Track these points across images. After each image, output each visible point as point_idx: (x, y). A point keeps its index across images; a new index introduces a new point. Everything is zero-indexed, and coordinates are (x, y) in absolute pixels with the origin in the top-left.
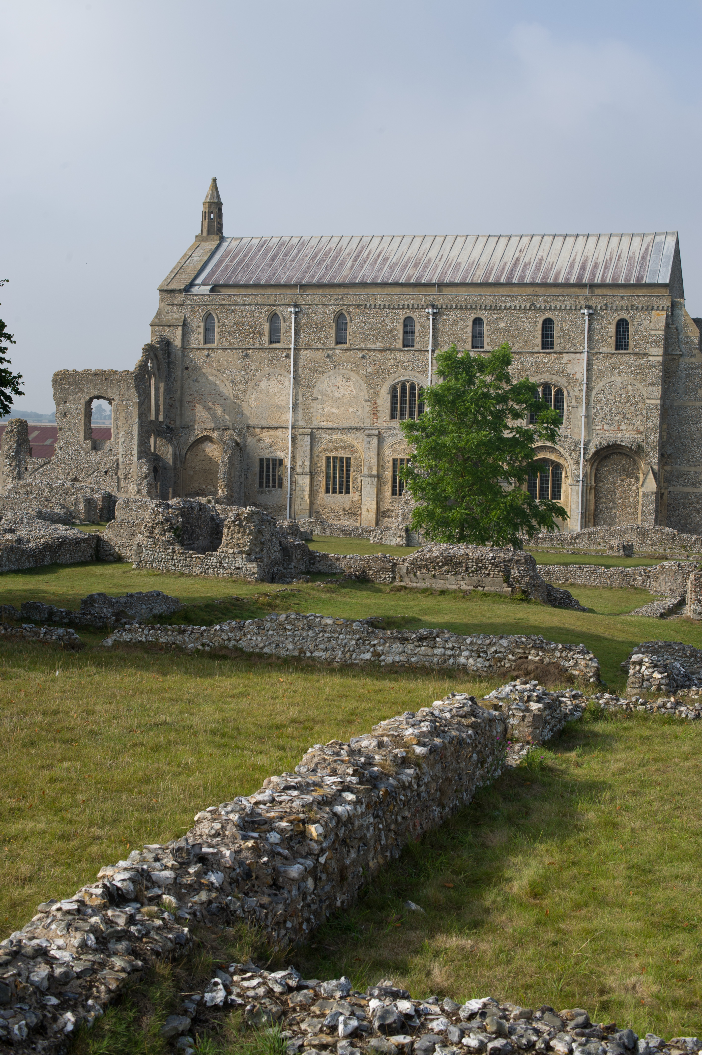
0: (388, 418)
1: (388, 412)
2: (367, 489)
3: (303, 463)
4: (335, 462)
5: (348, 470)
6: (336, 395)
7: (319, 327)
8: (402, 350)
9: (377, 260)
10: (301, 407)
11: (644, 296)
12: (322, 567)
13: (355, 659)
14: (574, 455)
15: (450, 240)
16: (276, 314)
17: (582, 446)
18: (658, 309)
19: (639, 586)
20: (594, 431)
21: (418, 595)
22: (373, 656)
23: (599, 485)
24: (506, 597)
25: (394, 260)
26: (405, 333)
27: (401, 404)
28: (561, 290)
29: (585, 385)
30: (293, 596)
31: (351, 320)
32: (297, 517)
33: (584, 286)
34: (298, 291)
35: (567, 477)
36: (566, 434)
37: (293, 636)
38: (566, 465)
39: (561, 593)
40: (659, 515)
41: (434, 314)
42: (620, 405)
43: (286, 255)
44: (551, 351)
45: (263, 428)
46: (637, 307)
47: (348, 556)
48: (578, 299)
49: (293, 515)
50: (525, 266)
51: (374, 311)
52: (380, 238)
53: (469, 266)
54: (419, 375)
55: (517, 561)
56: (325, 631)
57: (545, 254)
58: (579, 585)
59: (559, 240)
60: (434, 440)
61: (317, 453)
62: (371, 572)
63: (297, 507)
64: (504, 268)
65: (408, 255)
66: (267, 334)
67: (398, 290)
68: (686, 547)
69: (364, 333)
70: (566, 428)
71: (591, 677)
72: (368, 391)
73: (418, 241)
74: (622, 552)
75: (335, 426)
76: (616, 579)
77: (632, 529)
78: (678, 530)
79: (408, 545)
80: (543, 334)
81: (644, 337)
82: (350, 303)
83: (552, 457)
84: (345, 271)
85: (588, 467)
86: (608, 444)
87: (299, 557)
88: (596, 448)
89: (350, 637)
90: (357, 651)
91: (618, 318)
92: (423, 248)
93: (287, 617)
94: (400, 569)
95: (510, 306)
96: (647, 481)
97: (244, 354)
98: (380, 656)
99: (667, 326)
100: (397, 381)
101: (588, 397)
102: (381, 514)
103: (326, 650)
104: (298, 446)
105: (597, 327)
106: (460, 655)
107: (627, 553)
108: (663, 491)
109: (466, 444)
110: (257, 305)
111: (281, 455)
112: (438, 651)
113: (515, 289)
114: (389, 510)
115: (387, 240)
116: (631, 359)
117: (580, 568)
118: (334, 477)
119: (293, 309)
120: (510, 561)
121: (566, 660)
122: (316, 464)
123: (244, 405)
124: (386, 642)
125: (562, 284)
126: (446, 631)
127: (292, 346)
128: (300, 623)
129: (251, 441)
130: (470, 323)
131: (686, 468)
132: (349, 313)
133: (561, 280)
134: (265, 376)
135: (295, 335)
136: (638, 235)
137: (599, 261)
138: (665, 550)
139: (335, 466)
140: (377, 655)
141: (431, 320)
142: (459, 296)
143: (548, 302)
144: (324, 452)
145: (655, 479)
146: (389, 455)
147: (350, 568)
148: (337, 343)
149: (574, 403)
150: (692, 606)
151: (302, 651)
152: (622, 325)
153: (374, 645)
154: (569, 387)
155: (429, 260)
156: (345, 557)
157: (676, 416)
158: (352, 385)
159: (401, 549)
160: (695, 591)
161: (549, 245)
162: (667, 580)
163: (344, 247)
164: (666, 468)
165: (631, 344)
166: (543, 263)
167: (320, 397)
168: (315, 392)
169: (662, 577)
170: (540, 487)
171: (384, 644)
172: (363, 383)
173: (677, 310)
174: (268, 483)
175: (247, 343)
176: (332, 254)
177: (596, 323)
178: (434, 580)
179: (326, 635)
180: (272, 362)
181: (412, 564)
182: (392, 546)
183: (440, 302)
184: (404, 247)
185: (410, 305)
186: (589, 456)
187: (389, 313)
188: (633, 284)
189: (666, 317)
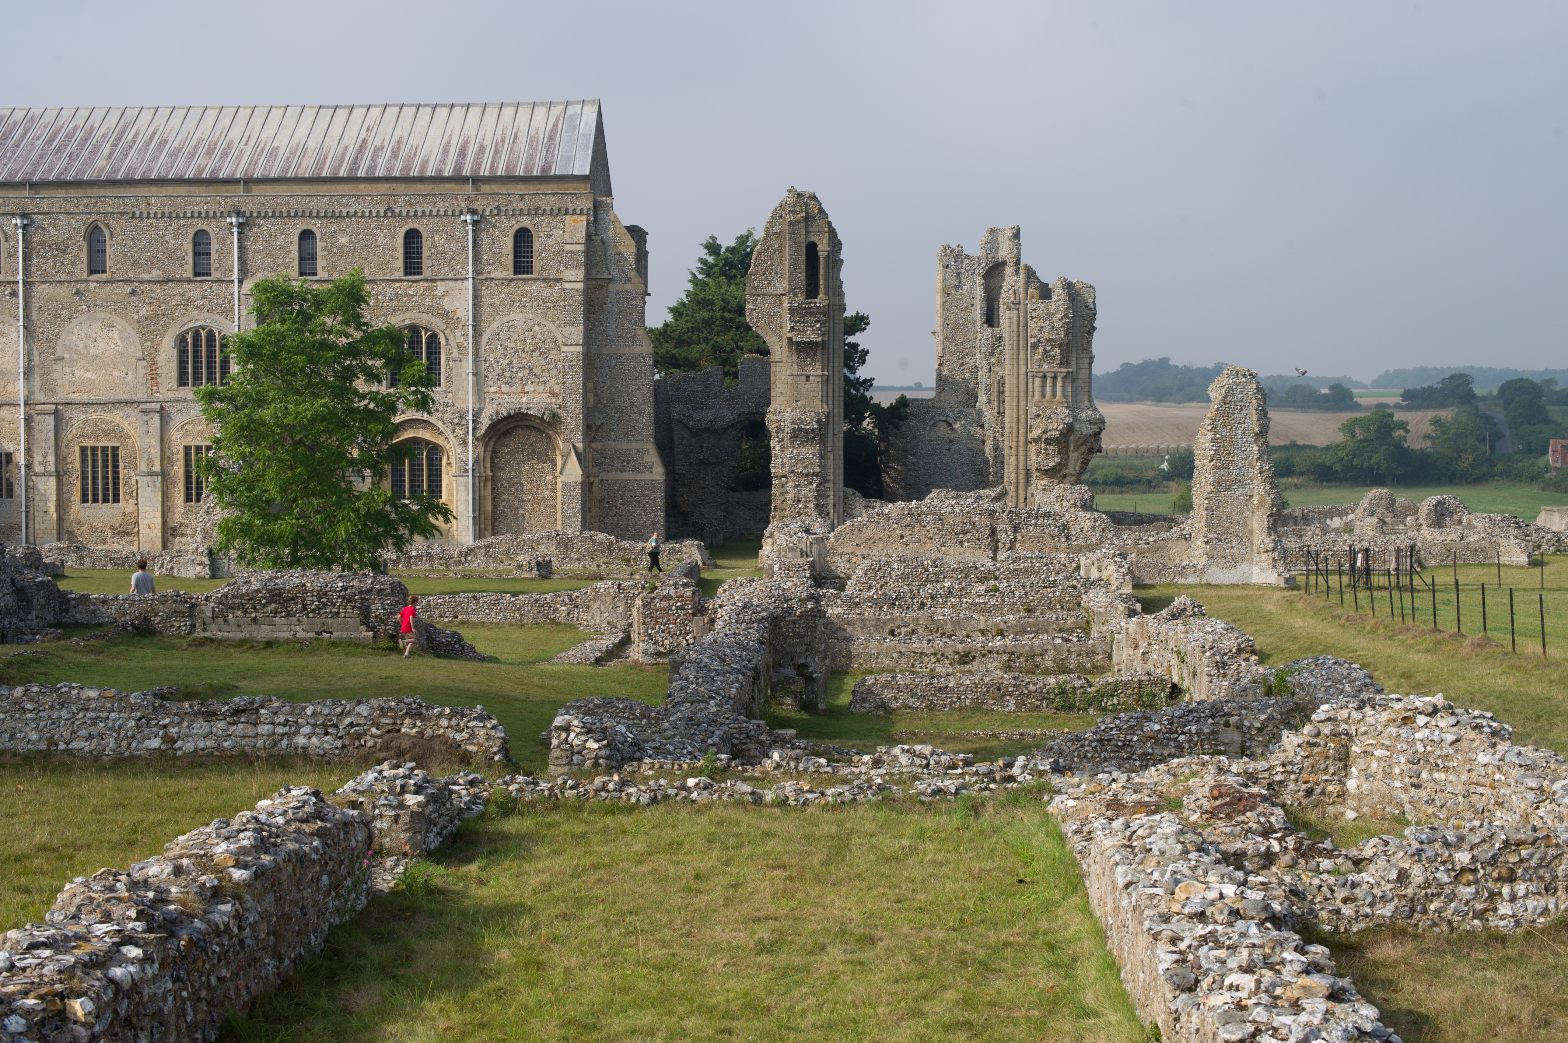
0: (174, 384)
1: (174, 375)
2: (146, 495)
3: (45, 457)
4: (94, 455)
5: (116, 466)
6: (93, 351)
7: (62, 248)
8: (193, 281)
9: (149, 144)
10: (37, 372)
11: (554, 194)
12: (80, 616)
13: (137, 749)
14: (459, 431)
15: (260, 112)
17: (470, 417)
18: (574, 212)
19: (562, 620)
20: (487, 395)
21: (232, 650)
22: (163, 743)
23: (498, 474)
24: (365, 647)
25: (176, 144)
26: (196, 254)
27: (194, 362)
28: (431, 186)
29: (471, 327)
30: (37, 662)
31: (112, 237)
32: (38, 542)
33: (465, 180)
34: (26, 193)
35: (449, 464)
36: (446, 400)
37: (37, 720)
38: (448, 447)
39: (448, 635)
40: (588, 515)
41: (240, 225)
42: (524, 355)
43: (5, 137)
44: (419, 277)
46: (544, 210)
47: (121, 597)
48: (456, 199)
49: (31, 539)
50: (376, 151)
51: (146, 222)
52: (153, 111)
53: (290, 152)
54: (221, 319)
55: (380, 591)
56: (87, 710)
57: (406, 134)
58: (474, 623)
59: (426, 112)
60: (246, 415)
61: (65, 442)
62: (157, 620)
63: (37, 526)
64: (344, 155)
65: (197, 136)
67: (183, 190)
68: (628, 560)
69: (132, 256)
70: (446, 392)
71: (495, 753)
72: (142, 345)
73: (211, 115)
74: (535, 572)
75: (93, 399)
76: (529, 611)
77: (549, 538)
78: (616, 536)
79: (213, 577)
80: (406, 253)
81: (555, 254)
82: (110, 210)
83: (426, 435)
84: (100, 162)
85: (481, 449)
86: (509, 414)
87: (43, 601)
88: (491, 419)
89: (126, 715)
90: (139, 736)
91: (516, 227)
92: (219, 125)
93: (26, 691)
94: (202, 612)
95: (356, 212)
96: (568, 465)
98: (174, 741)
99: (589, 237)
100: (186, 328)
101: (476, 345)
102: (169, 532)
103: (90, 737)
104: (35, 431)
105: (485, 241)
106: (297, 732)
107: (543, 572)
108: (592, 479)
109: (296, 418)
111: (10, 447)
112: (264, 729)
113: (362, 186)
114: (181, 525)
115: (164, 113)
116: (537, 287)
117: (474, 598)
118: (95, 478)
119: (19, 221)
120: (369, 591)
121: (457, 731)
122: (65, 459)
124: (182, 720)
125: (431, 178)
126: (274, 698)
127: (20, 277)
128: (46, 699)
130: (295, 238)
131: (624, 445)
132: (107, 226)
133: (430, 172)
135: (24, 260)
136: (542, 104)
137: (485, 143)
138: (598, 566)
139: (94, 461)
140: (170, 740)
141: (236, 234)
142: (277, 197)
143: (411, 205)
144: (76, 441)
145: (580, 463)
146: (178, 441)
147: (124, 615)
148: (92, 272)
149: (455, 354)
150: (641, 644)
151: (52, 742)
152: (523, 238)
153: (165, 726)
154: (447, 331)
155: (230, 145)
156: (116, 598)
157: (607, 370)
158: (116, 336)
159: (203, 583)
160: (644, 623)
161: (411, 120)
162: (603, 609)
163: (97, 125)
164: (595, 445)
165: (536, 264)
166: (403, 147)
167: (67, 356)
168: (60, 348)
169: (595, 606)
170: (411, 481)
171: (179, 724)
172: (133, 333)
173: (602, 214)
176: (79, 135)
177: (484, 235)
178: (255, 626)
179: (88, 715)
181: (220, 603)
182: (189, 580)
183: (249, 206)
184: (190, 124)
185: (203, 212)
186: (482, 431)
187: (170, 225)
188: (537, 177)
189: (588, 224)
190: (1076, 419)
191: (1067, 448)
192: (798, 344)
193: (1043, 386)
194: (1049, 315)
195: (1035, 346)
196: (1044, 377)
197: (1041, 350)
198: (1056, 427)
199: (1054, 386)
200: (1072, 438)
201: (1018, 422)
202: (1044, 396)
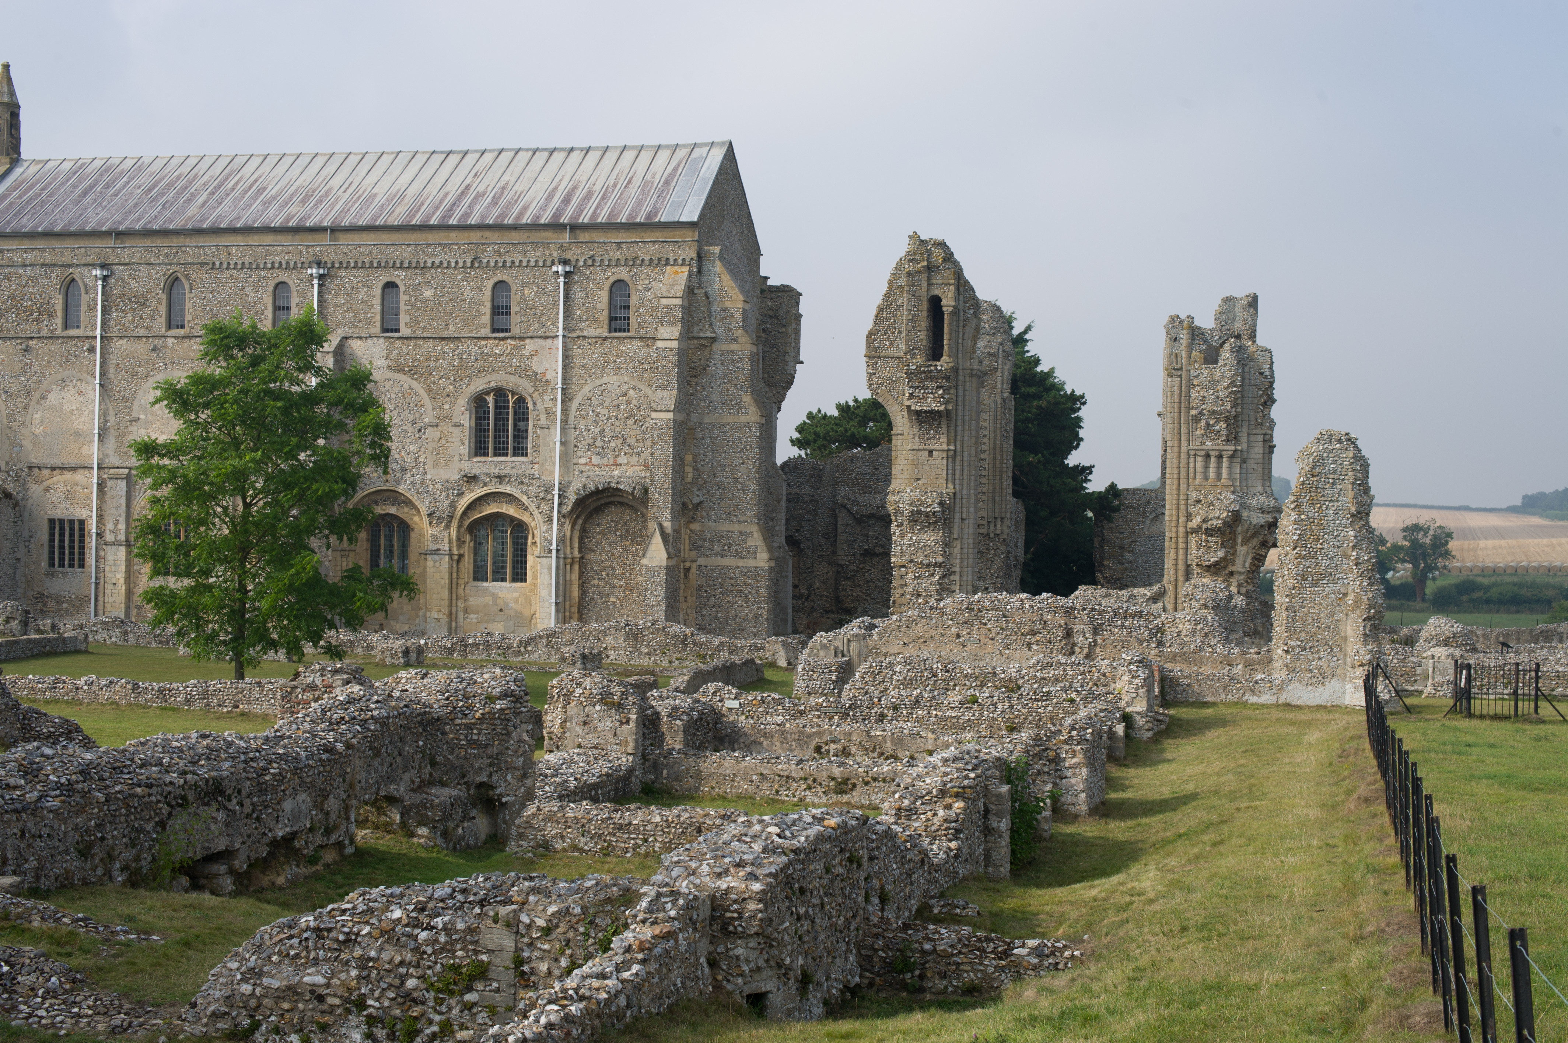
3: (116, 525)
7: (142, 301)
9: (247, 192)
10: (112, 433)
11: (654, 242)
14: (544, 507)
15: (369, 160)
16: (73, 280)
17: (556, 492)
18: (675, 263)
20: (576, 467)
25: (273, 192)
26: (277, 308)
28: (526, 235)
29: (560, 391)
31: (191, 289)
32: (105, 616)
33: (563, 227)
34: (112, 243)
35: (534, 543)
36: (532, 471)
38: (533, 524)
40: (675, 605)
41: (321, 277)
42: (617, 423)
43: (107, 187)
44: (507, 334)
45: (53, 469)
46: (643, 260)
48: (548, 248)
49: (100, 613)
50: (476, 198)
51: (226, 274)
52: (262, 158)
53: (387, 200)
57: (513, 179)
61: (137, 509)
63: (106, 597)
64: (441, 202)
65: (297, 183)
66: (60, 314)
67: (269, 239)
69: (211, 310)
70: (532, 462)
73: (320, 161)
80: (493, 308)
81: (654, 309)
82: (190, 260)
83: (510, 510)
84: (192, 211)
85: (568, 527)
86: (598, 488)
88: (577, 494)
91: (612, 280)
92: (324, 173)
95: (441, 263)
96: (652, 548)
97: (23, 346)
99: (690, 291)
101: (565, 411)
104: (108, 497)
105: (578, 294)
108: (688, 564)
110: (43, 265)
111: (80, 513)
113: (453, 234)
115: (272, 161)
116: (633, 347)
119: (99, 272)
123: (25, 431)
125: (526, 226)
127: (98, 331)
129: (35, 490)
130: (378, 292)
131: (725, 527)
132: (187, 277)
133: (527, 219)
134: (56, 383)
135: (103, 314)
136: (668, 148)
137: (595, 188)
141: (316, 286)
142: (361, 246)
143: (500, 255)
145: (665, 545)
148: (169, 327)
149: (543, 421)
152: (619, 291)
154: (536, 395)
155: (328, 192)
157: (708, 441)
161: (524, 165)
163: (202, 173)
164: (691, 525)
165: (634, 321)
166: (506, 193)
167: (142, 417)
168: (135, 407)
170: (494, 561)
173: (707, 265)
174: (62, 560)
175: (28, 329)
176: (180, 184)
177: (576, 288)
180: (68, 360)
183: (331, 256)
184: (295, 171)
185: (284, 263)
186: (567, 508)
187: (251, 277)
188: (640, 223)
189: (690, 275)
190: (1243, 505)
191: (1235, 541)
192: (918, 413)
193: (1206, 467)
194: (1213, 382)
195: (1197, 419)
196: (1208, 456)
197: (1203, 423)
198: (1218, 516)
199: (1219, 467)
200: (1239, 529)
201: (1178, 509)
202: (1206, 478)
